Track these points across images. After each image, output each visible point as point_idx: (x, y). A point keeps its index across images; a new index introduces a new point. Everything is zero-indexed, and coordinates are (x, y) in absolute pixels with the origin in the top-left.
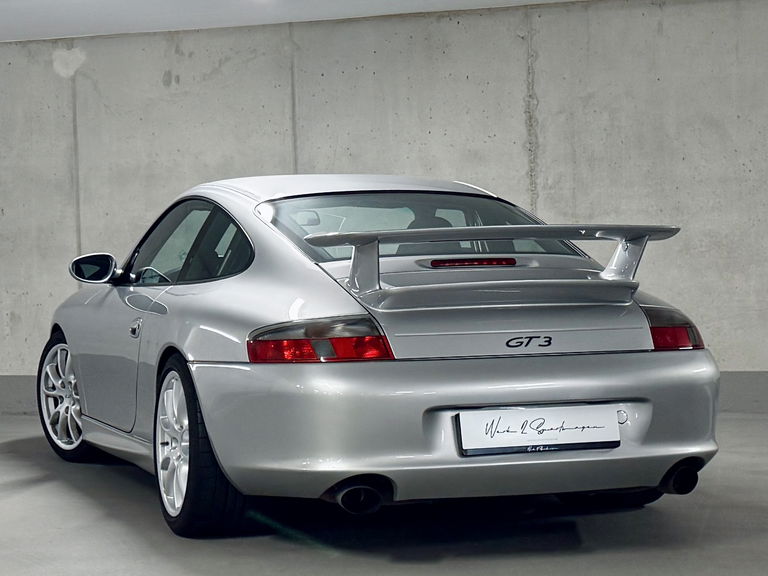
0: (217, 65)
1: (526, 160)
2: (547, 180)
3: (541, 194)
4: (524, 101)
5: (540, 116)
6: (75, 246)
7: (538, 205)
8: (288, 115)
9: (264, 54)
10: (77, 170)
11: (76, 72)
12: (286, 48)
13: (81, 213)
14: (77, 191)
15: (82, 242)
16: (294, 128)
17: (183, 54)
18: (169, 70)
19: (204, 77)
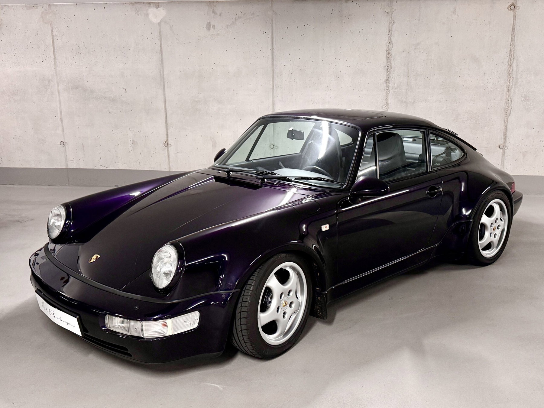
0: (234, 20)
1: (384, 75)
2: (394, 84)
3: (391, 91)
4: (386, 45)
5: (393, 53)
6: (164, 109)
7: (389, 96)
8: (270, 48)
9: (258, 15)
10: (163, 71)
11: (160, 21)
12: (269, 13)
13: (166, 93)
14: (164, 82)
15: (167, 107)
16: (272, 55)
17: (216, 14)
18: (209, 22)
19: (227, 26)
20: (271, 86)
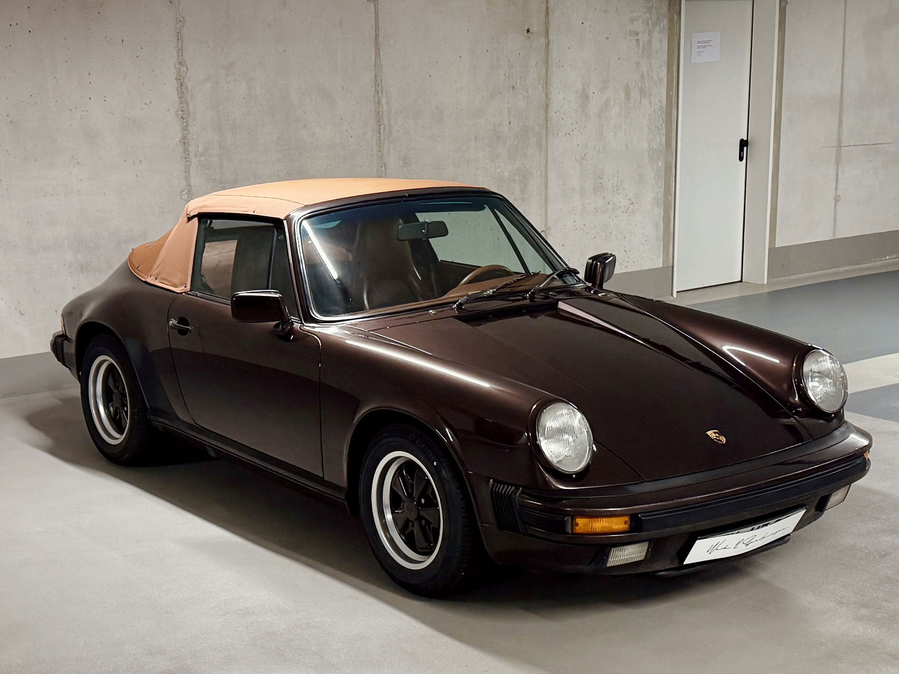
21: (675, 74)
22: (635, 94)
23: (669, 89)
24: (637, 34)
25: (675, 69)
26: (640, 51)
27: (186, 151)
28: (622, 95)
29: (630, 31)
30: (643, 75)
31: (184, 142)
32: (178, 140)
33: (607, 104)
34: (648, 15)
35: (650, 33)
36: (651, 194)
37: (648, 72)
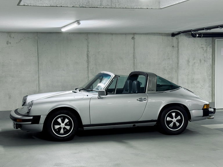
0: (20, 40)
2: (91, 68)
3: (90, 71)
4: (87, 52)
5: (90, 55)
7: (89, 73)
8: (37, 53)
9: (31, 39)
12: (36, 38)
16: (38, 55)
17: (11, 37)
18: (8, 40)
19: (17, 43)
20: (38, 69)
21: (214, 57)
22: (203, 61)
23: (213, 60)
24: (203, 48)
25: (214, 56)
26: (204, 51)
27: (88, 69)
28: (199, 61)
29: (201, 47)
30: (205, 57)
31: (88, 67)
32: (86, 66)
33: (195, 63)
34: (206, 44)
35: (207, 48)
36: (208, 85)
37: (206, 56)
